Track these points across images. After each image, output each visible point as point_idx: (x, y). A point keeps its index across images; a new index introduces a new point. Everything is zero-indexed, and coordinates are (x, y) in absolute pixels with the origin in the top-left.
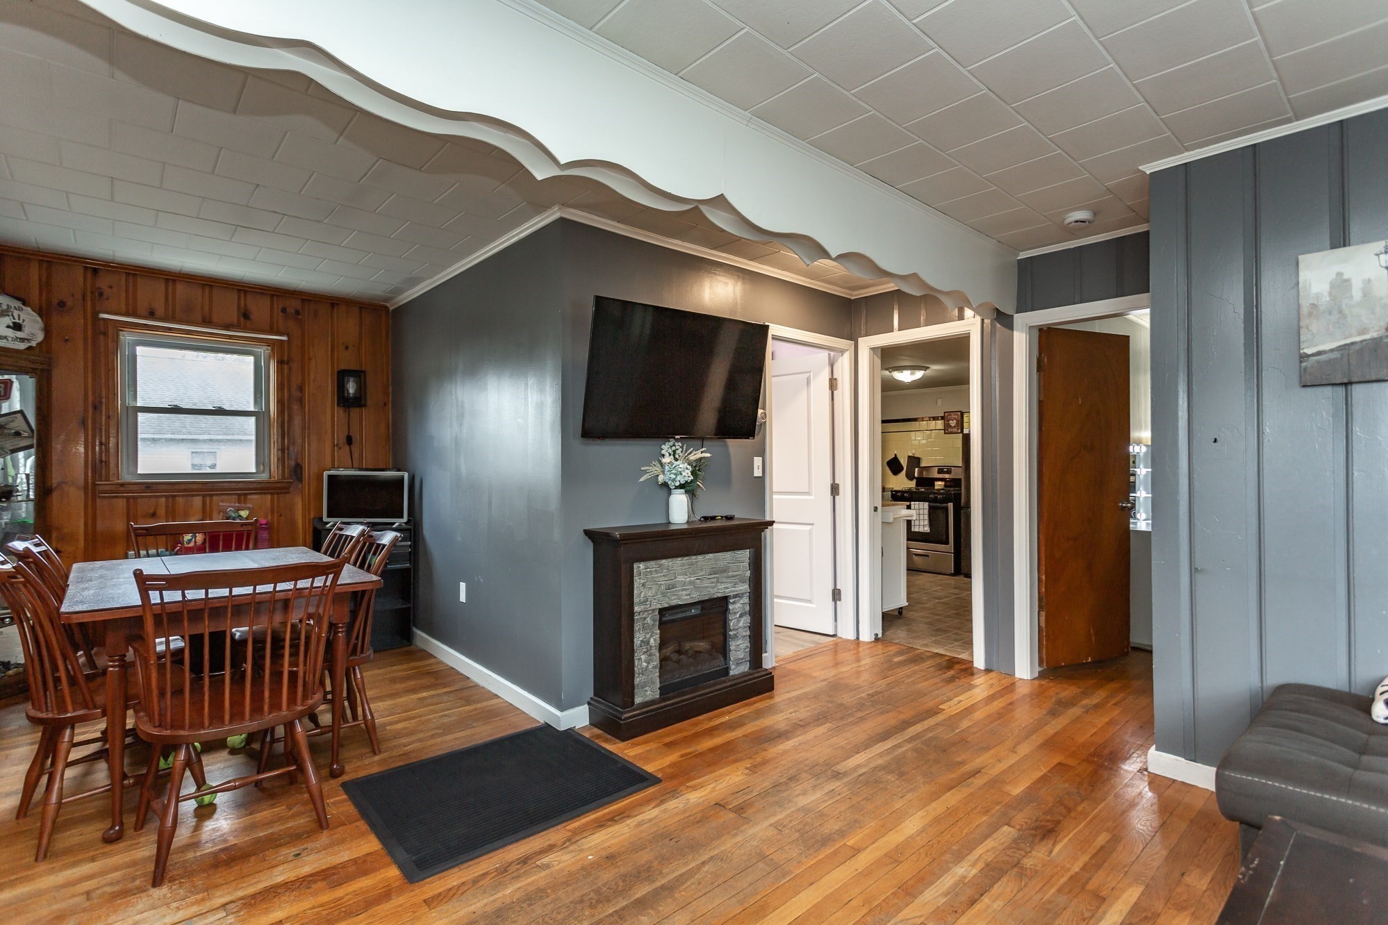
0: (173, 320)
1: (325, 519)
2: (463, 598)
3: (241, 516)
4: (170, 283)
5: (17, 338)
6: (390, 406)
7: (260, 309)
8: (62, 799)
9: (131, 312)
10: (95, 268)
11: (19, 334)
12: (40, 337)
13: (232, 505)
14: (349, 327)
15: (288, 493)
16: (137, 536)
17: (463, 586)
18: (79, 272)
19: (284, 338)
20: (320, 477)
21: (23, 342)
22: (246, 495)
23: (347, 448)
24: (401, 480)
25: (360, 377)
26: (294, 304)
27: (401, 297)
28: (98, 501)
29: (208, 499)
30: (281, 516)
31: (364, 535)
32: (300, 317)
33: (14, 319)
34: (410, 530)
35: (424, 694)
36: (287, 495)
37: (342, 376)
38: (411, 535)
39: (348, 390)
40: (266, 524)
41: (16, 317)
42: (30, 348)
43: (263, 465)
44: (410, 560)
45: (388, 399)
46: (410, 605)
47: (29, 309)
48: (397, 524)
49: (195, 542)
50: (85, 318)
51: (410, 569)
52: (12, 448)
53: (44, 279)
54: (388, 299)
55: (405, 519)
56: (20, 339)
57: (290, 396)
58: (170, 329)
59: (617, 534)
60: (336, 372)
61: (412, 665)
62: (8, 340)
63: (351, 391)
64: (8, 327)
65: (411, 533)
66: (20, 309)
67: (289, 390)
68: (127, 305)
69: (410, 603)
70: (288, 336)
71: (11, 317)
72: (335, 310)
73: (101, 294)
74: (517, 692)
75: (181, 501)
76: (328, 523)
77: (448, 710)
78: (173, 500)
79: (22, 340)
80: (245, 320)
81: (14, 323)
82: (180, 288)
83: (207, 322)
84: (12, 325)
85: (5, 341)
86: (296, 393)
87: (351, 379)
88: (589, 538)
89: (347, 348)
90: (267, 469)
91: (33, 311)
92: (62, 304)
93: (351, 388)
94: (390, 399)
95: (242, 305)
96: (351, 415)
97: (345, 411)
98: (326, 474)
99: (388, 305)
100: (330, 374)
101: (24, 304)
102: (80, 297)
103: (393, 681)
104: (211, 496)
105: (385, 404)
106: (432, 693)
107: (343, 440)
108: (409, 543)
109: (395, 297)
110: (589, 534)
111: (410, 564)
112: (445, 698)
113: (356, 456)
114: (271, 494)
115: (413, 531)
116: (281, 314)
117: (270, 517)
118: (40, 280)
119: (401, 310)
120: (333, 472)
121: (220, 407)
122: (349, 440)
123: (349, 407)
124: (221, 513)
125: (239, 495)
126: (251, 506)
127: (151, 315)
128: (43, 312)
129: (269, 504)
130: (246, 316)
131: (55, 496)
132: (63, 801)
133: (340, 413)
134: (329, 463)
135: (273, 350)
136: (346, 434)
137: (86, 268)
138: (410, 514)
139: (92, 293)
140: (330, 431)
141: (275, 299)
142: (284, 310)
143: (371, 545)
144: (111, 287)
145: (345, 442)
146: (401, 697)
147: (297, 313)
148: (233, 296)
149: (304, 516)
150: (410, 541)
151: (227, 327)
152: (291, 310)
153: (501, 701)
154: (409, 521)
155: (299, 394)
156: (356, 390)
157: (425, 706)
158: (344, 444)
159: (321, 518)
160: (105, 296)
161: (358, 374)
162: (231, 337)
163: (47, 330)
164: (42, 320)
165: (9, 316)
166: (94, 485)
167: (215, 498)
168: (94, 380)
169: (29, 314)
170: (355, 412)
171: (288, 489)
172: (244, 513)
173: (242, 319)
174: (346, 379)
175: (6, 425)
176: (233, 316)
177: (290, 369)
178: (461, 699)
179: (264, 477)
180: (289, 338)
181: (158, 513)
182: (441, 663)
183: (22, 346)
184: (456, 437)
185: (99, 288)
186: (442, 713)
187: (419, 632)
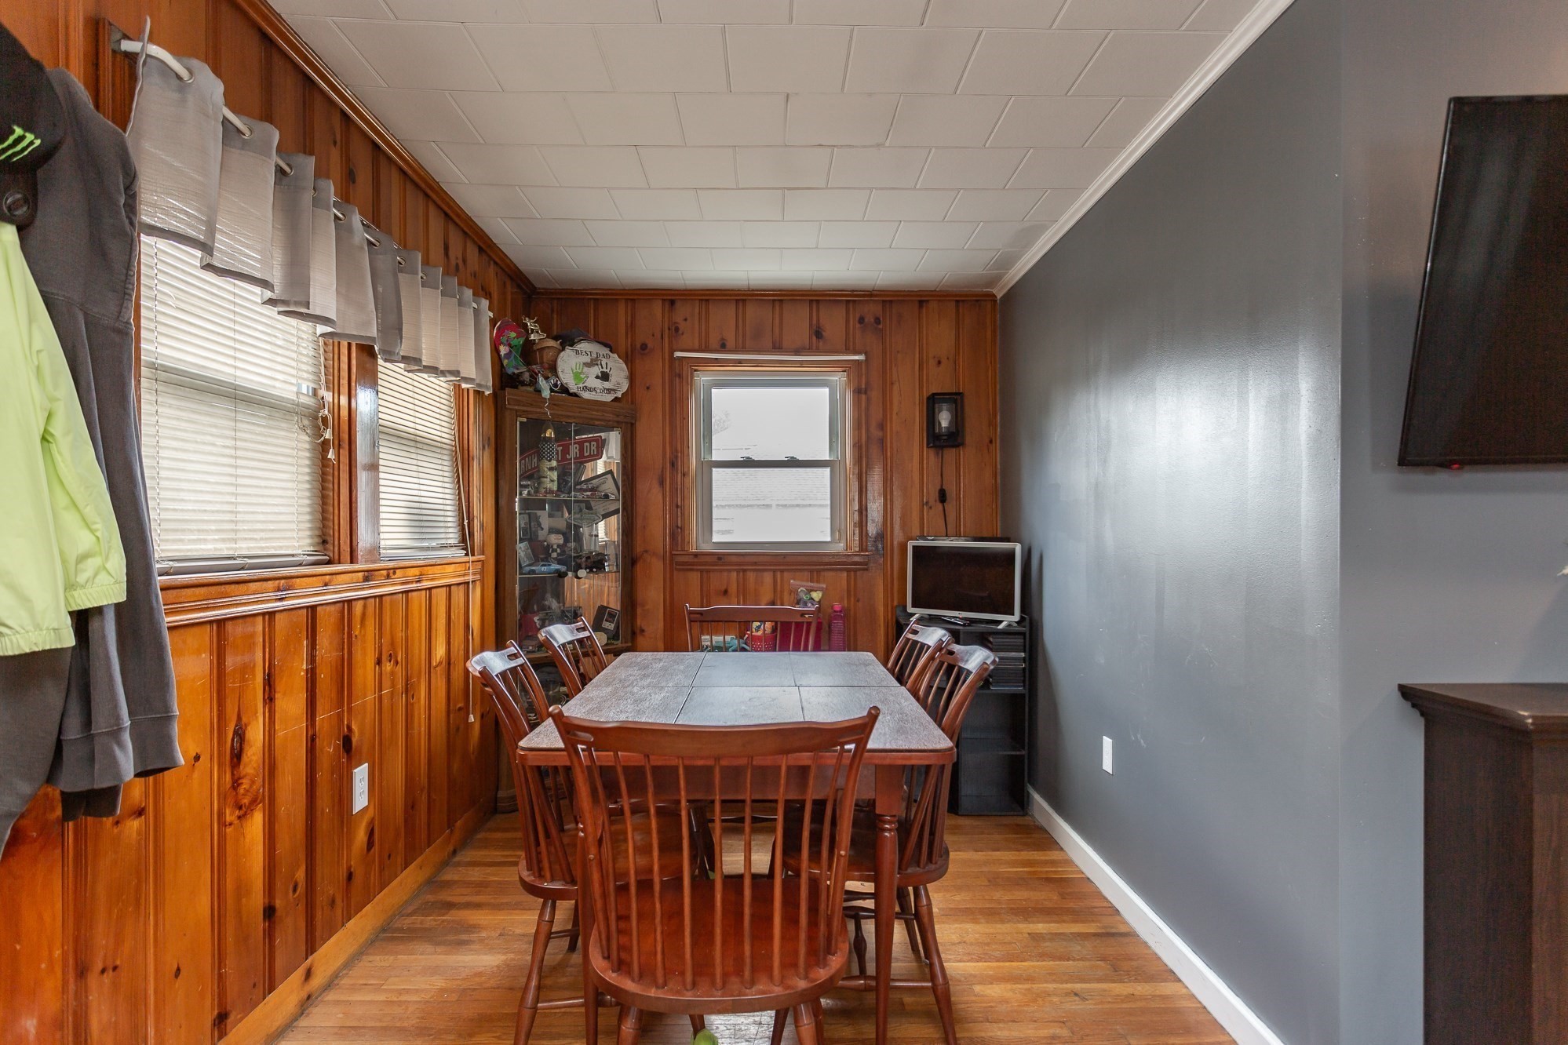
0: (744, 350)
1: (910, 610)
2: (1107, 765)
3: (812, 599)
4: (741, 304)
5: (605, 389)
6: (998, 444)
7: (834, 322)
8: (538, 1002)
9: (703, 347)
10: (672, 298)
11: (607, 385)
12: (625, 386)
13: (805, 584)
14: (941, 335)
15: (867, 569)
16: (691, 621)
17: (1107, 743)
18: (657, 308)
19: (861, 357)
20: (903, 548)
21: (610, 393)
22: (819, 571)
23: (940, 506)
24: (1011, 555)
25: (955, 402)
26: (871, 310)
27: (1012, 272)
28: (675, 573)
29: (778, 574)
30: (858, 601)
31: (941, 649)
32: (880, 326)
33: (602, 368)
34: (1023, 634)
35: (1040, 926)
36: (866, 572)
37: (933, 402)
38: (1025, 642)
39: (940, 424)
40: (841, 611)
41: (604, 366)
42: (616, 399)
43: (839, 531)
44: (1024, 681)
45: (996, 433)
46: (1023, 752)
47: (616, 356)
48: (1004, 624)
49: (765, 630)
50: (663, 359)
51: (1023, 696)
52: (603, 513)
53: (629, 322)
54: (994, 281)
55: (1016, 617)
56: (608, 390)
57: (868, 438)
58: (740, 362)
59: (1526, 714)
60: (925, 398)
61: (1026, 855)
62: (596, 392)
63: (944, 424)
64: (597, 377)
65: (1025, 639)
66: (607, 357)
67: (868, 430)
68: (700, 341)
69: (1024, 748)
70: (866, 354)
71: (600, 366)
72: (924, 310)
73: (677, 329)
74: (1218, 991)
75: (751, 576)
76: (912, 615)
77: (1083, 980)
78: (744, 575)
79: (609, 391)
80: (817, 340)
81: (602, 372)
82: (751, 311)
83: (777, 348)
84: (600, 375)
85: (594, 393)
86: (876, 433)
87: (945, 406)
88: (1414, 706)
89: (939, 362)
90: (844, 538)
91: (619, 357)
92: (644, 347)
93: (944, 420)
94: (998, 433)
95: (815, 322)
96: (945, 456)
97: (938, 454)
98: (911, 544)
99: (994, 291)
100: (917, 402)
101: (611, 351)
102: (659, 336)
103: (995, 881)
104: (782, 571)
105: (991, 442)
106: (1054, 927)
107: (934, 495)
108: (1023, 655)
109: (1005, 274)
110: (1407, 693)
111: (1024, 686)
112: (1076, 948)
113: (951, 518)
114: (848, 571)
115: (1030, 635)
116: (858, 325)
117: (846, 602)
118: (626, 323)
119: (1012, 294)
120: (921, 543)
121: (793, 457)
122: (943, 497)
123: (942, 447)
124: (792, 594)
125: (811, 571)
126: (825, 586)
127: (723, 347)
128: (629, 359)
129: (844, 583)
130: (818, 334)
131: (639, 567)
132: (539, 1005)
133: (931, 457)
134: (916, 532)
135: (849, 376)
136: (939, 488)
137: (663, 300)
138: (1023, 610)
139: (669, 329)
140: (917, 481)
141: (851, 305)
142: (861, 320)
143: (951, 668)
144: (686, 320)
145: (937, 498)
146: (1002, 922)
147: (877, 321)
148: (804, 312)
149: (886, 606)
150: (1024, 651)
151: (797, 352)
152: (870, 319)
153: (1184, 991)
154: (1022, 619)
155: (880, 434)
156: (950, 423)
157: (1043, 956)
158: (936, 501)
159: (905, 607)
160: (680, 332)
161: (955, 399)
162: (801, 364)
163: (632, 378)
164: (627, 366)
165: (597, 365)
166: (672, 555)
167: (786, 574)
168: (671, 431)
169: (615, 361)
170: (950, 454)
171: (866, 565)
172: (816, 595)
173: (814, 338)
174: (937, 406)
175: (597, 487)
176: (804, 334)
177: (868, 400)
178: (1104, 959)
179: (840, 547)
180: (866, 358)
181: (729, 590)
182: (1069, 862)
183: (609, 398)
184: (1097, 485)
185: (675, 323)
186: (1069, 986)
187: (1037, 797)
